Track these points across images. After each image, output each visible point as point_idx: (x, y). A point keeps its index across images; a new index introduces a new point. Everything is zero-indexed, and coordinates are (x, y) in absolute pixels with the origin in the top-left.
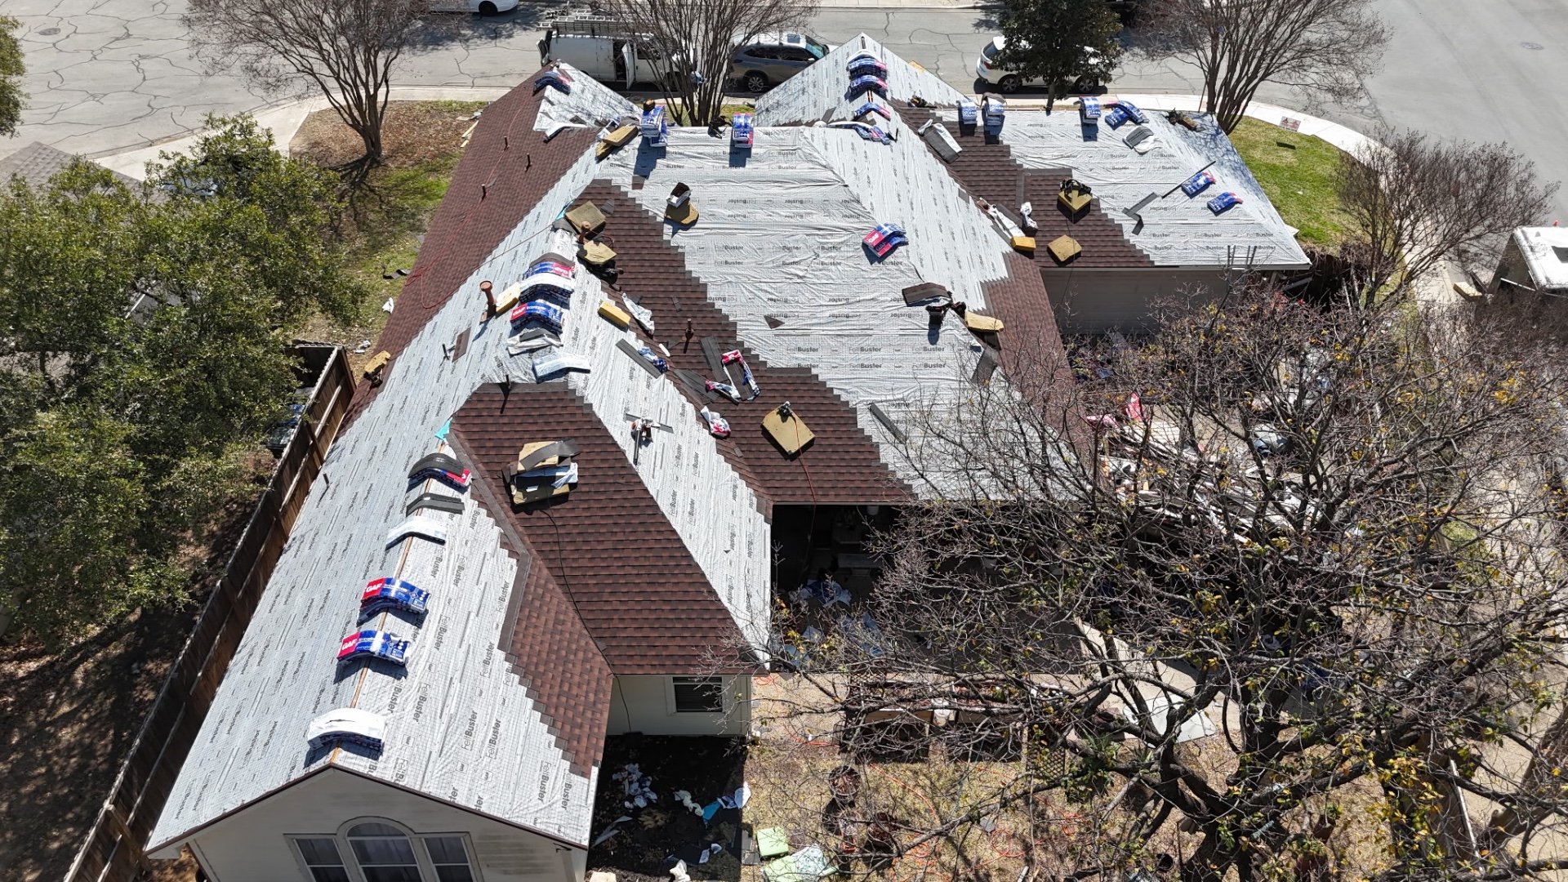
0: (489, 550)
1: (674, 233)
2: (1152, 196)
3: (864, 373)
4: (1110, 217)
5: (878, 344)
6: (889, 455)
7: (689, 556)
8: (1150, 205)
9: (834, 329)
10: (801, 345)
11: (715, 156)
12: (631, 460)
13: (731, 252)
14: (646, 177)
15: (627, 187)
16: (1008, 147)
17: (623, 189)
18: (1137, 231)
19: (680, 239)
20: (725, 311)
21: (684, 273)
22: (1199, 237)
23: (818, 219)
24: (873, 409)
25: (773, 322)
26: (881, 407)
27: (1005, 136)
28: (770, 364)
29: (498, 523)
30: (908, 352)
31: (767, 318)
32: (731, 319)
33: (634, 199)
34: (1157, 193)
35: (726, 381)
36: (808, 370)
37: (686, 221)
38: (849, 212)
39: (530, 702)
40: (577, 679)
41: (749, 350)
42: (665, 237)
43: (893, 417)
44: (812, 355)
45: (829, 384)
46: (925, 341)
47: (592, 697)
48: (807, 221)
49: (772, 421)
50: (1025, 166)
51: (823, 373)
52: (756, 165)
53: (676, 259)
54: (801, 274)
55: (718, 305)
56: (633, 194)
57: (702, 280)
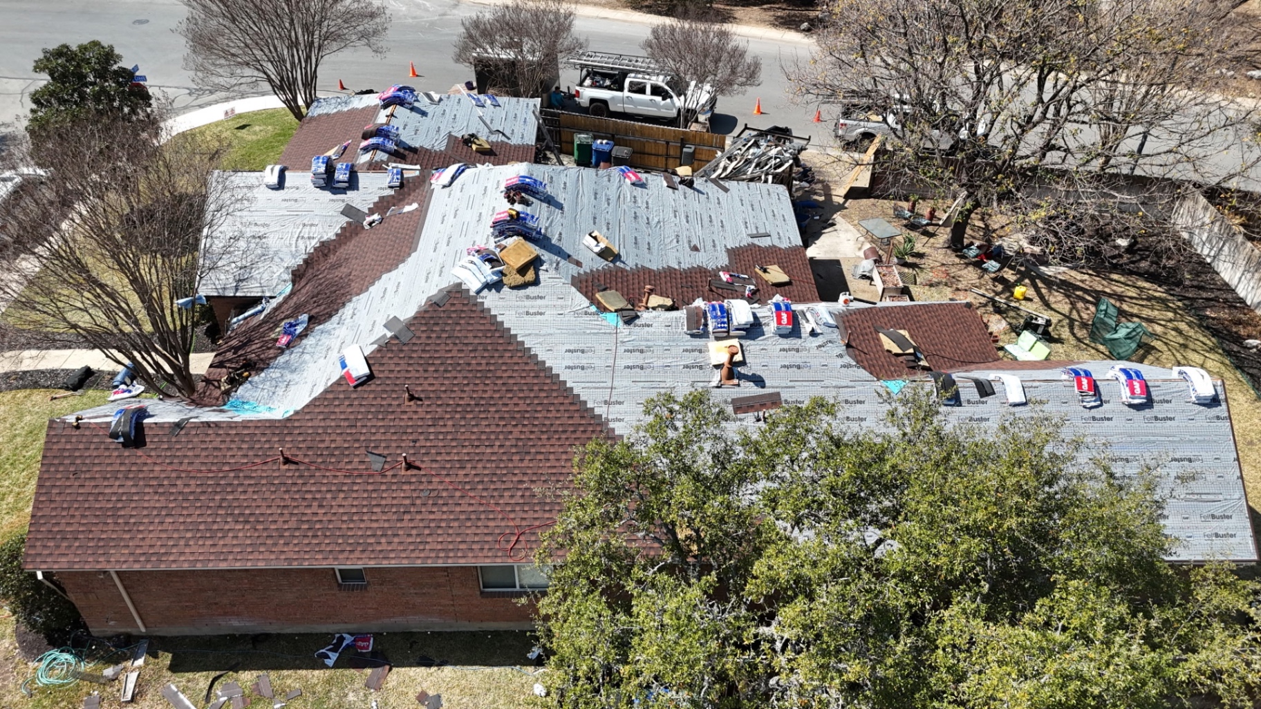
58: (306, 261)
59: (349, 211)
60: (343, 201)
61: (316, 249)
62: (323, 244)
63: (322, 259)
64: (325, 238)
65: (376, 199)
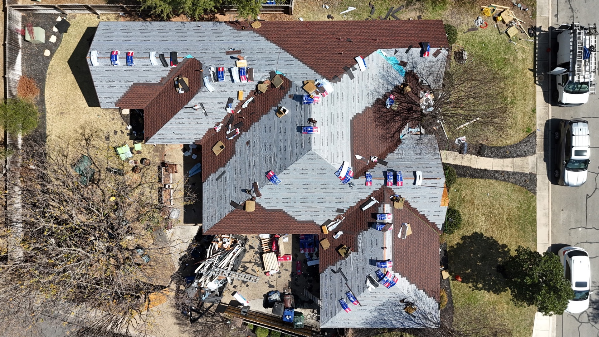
0: (158, 75)
1: (274, 110)
2: (347, 280)
3: (234, 170)
4: (338, 262)
5: (242, 174)
6: (213, 176)
7: (165, 123)
8: (343, 278)
9: (246, 161)
10: (241, 151)
11: (301, 121)
12: (186, 106)
13: (269, 129)
14: (293, 99)
15: (289, 93)
16: (367, 230)
17: (289, 92)
18: (332, 270)
19: (273, 113)
20: (251, 128)
21: (262, 115)
22: (330, 292)
23: (280, 156)
24: (224, 172)
25: (248, 143)
26: (225, 175)
27: (371, 230)
28: (236, 142)
29: (168, 76)
30: (239, 183)
31: (249, 141)
32: (249, 130)
33: (285, 96)
34: (348, 282)
35: (231, 130)
36: (235, 154)
37: (277, 113)
38: (282, 166)
39: (125, 92)
40: (137, 101)
41: (240, 136)
42: (273, 108)
43: (222, 177)
44: (239, 155)
45: (231, 160)
46: (242, 188)
47: (135, 105)
48: (279, 153)
49: (220, 143)
50: (359, 236)
51: (234, 158)
52: (298, 136)
53: (267, 112)
54: (262, 151)
55: (253, 126)
56: (287, 95)
57: (260, 121)
58: (397, 146)
59: (385, 164)
60: (388, 167)
61: (395, 150)
62: (392, 152)
63: (391, 146)
64: (392, 154)
65: (375, 168)
